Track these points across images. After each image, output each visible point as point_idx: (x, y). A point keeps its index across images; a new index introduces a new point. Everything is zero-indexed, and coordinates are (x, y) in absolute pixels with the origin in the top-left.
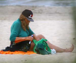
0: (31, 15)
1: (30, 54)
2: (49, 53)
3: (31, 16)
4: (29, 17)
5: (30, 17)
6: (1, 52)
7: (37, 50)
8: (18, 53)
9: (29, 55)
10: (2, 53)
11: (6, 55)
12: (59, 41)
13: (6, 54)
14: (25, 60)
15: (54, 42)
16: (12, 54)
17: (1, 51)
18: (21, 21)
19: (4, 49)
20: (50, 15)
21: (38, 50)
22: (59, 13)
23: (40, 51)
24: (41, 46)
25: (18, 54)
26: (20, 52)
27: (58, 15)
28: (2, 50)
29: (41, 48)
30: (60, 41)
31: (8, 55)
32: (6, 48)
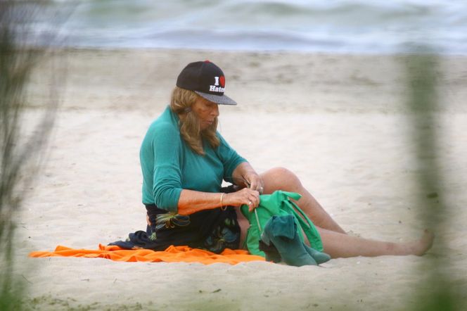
0: (217, 78)
1: (236, 263)
2: (320, 256)
3: (217, 83)
4: (212, 88)
5: (217, 90)
6: (111, 253)
7: (268, 244)
8: (182, 257)
9: (231, 268)
10: (116, 258)
11: (133, 264)
12: (365, 205)
13: (133, 259)
14: (216, 289)
15: (342, 210)
16: (159, 261)
17: (111, 250)
18: (181, 117)
19: (125, 238)
20: (327, 92)
21: (272, 245)
22: (367, 82)
23: (281, 249)
24: (284, 226)
25: (182, 264)
26: (195, 255)
27: (362, 89)
28: (113, 242)
29: (287, 235)
30: (370, 204)
31: (139, 264)
32: (131, 235)
